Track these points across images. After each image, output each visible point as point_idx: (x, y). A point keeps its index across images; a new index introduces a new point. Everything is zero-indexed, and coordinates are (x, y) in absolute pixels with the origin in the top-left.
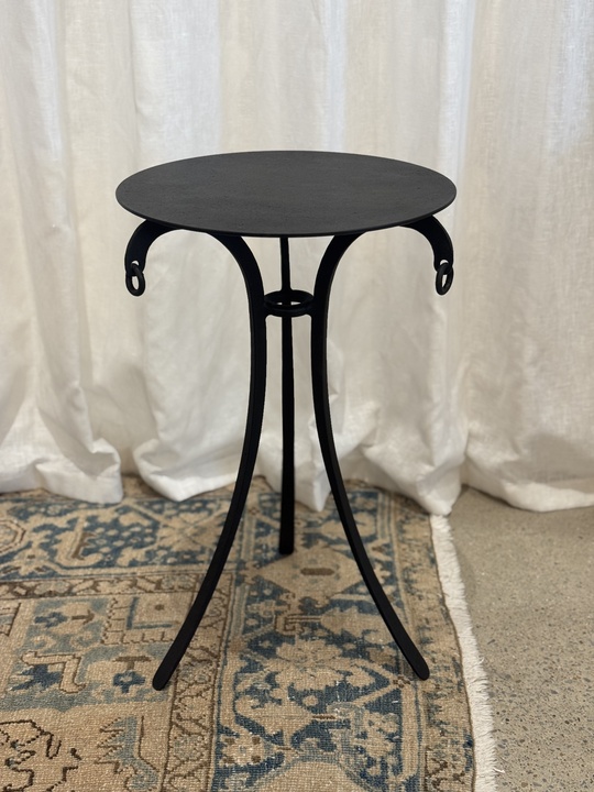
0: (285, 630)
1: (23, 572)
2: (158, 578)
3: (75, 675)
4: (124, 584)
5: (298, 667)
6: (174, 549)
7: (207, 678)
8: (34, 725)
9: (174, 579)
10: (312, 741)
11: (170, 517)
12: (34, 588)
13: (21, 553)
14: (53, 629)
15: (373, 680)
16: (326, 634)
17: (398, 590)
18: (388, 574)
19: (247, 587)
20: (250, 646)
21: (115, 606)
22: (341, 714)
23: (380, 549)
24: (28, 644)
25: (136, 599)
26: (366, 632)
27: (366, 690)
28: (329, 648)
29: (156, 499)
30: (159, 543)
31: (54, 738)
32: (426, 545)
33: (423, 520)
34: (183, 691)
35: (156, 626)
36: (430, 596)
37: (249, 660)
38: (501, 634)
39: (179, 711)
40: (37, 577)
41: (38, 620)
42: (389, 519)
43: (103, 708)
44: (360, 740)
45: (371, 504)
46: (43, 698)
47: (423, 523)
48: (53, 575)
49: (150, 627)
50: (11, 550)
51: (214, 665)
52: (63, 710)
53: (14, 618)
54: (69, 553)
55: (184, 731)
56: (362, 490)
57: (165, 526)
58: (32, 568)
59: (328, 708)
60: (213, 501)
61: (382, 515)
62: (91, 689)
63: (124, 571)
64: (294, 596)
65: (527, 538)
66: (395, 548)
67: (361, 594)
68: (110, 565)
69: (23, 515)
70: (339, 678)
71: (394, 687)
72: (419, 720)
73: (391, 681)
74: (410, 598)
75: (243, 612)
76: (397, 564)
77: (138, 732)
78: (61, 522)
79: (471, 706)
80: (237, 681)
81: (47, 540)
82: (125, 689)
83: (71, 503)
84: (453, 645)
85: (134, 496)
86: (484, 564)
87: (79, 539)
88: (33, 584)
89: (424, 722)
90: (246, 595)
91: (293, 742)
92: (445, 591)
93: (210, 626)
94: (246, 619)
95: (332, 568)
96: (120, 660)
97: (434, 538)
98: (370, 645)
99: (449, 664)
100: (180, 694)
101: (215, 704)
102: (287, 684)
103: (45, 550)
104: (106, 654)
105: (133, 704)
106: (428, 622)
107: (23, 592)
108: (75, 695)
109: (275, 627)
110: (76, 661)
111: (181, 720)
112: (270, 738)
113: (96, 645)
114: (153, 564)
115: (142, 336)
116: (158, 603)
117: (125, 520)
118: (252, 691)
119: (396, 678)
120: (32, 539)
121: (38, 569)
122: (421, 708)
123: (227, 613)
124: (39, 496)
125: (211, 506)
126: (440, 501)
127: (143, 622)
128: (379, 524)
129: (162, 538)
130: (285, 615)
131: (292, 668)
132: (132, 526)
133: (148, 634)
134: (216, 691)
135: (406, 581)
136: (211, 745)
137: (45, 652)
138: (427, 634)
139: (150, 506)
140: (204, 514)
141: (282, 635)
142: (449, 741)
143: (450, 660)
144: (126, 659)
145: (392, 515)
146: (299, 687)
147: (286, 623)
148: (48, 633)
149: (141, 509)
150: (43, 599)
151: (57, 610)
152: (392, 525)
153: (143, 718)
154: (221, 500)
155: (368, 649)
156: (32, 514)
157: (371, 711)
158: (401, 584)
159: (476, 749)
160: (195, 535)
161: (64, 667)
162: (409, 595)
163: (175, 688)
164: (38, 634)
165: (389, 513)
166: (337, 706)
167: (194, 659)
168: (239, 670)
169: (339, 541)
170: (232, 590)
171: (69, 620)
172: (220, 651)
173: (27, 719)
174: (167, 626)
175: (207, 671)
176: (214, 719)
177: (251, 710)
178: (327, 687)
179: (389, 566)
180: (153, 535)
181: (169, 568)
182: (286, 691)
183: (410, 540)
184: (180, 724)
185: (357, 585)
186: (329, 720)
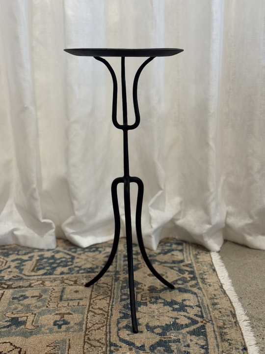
0: (142, 300)
1: (6, 278)
2: (75, 279)
3: (33, 321)
4: (58, 282)
5: (149, 316)
6: (83, 267)
7: (103, 322)
8: (11, 344)
9: (83, 280)
10: (161, 349)
11: (80, 254)
12: (12, 285)
13: (5, 270)
14: (21, 302)
15: (190, 321)
16: (163, 301)
17: (198, 282)
18: (192, 276)
19: (121, 282)
20: (124, 307)
21: (54, 291)
22: (175, 336)
23: (187, 266)
24: (8, 308)
25: (64, 288)
26: (184, 300)
27: (187, 326)
28: (166, 307)
29: (73, 247)
30: (75, 265)
31: (22, 350)
32: (210, 264)
33: (207, 253)
34: (90, 328)
36: (215, 284)
37: (123, 313)
38: (254, 301)
39: (88, 336)
40: (13, 280)
41: (14, 298)
42: (190, 254)
43: (48, 336)
44: (186, 348)
45: (180, 247)
46: (16, 332)
47: (207, 255)
48: (21, 279)
49: (71, 300)
50: (0, 269)
51: (106, 316)
52: (27, 337)
53: (1, 298)
54: (30, 270)
55: (91, 345)
56: (175, 242)
57: (78, 258)
58: (11, 276)
59: (168, 334)
60: (102, 247)
61: (186, 252)
62: (42, 328)
63: (58, 276)
64: (145, 285)
65: (260, 261)
66: (194, 265)
67: (179, 284)
68: (50, 274)
69: (7, 255)
70: (172, 321)
71: (202, 324)
72: (216, 339)
73: (199, 321)
75: (119, 293)
76: (196, 272)
77: (67, 347)
78: (26, 257)
79: (243, 332)
80: (118, 323)
81: (18, 265)
82: (60, 327)
83: (30, 250)
84: (230, 305)
85: (62, 246)
86: (240, 272)
87: (34, 264)
88: (11, 283)
89: (219, 340)
90: (120, 285)
91: (150, 350)
92: (222, 283)
93: (102, 299)
94: (121, 296)
95: (164, 274)
96: (57, 314)
97: (213, 261)
98: (187, 306)
100: (89, 329)
101: (108, 333)
102: (145, 323)
103: (17, 269)
104: (49, 312)
105: (64, 334)
106: (215, 296)
107: (6, 286)
108: (33, 330)
110: (33, 315)
111: (90, 340)
112: (138, 348)
113: (44, 308)
114: (72, 274)
115: (67, 162)
116: (75, 290)
117: (57, 256)
118: (126, 327)
119: (202, 320)
120: (11, 264)
121: (14, 277)
122: (217, 334)
123: (111, 294)
124: (14, 247)
125: (100, 249)
126: (214, 244)
127: (68, 298)
128: (185, 256)
129: (76, 263)
130: (142, 293)
131: (147, 316)
132: (61, 258)
133: (71, 303)
134: (108, 327)
135: (201, 279)
136: (107, 352)
137: (17, 312)
138: (216, 301)
139: (70, 250)
140: (97, 253)
141: (140, 302)
142: (234, 348)
143: (229, 312)
144: (60, 314)
145: (191, 252)
146: (151, 325)
147: (142, 297)
148: (18, 304)
149: (66, 251)
150: (16, 289)
151: (24, 294)
152: (192, 256)
153: (69, 340)
154: (105, 247)
155: (185, 308)
156: (11, 254)
157: (191, 335)
158: (199, 281)
159: (249, 351)
160: (93, 261)
161: (27, 318)
162: (204, 284)
163: (86, 326)
164: (14, 304)
165: (189, 250)
166: (172, 333)
167: (95, 313)
168: (119, 318)
169: (166, 262)
170: (113, 284)
171: (29, 298)
172: (109, 310)
173: (7, 341)
174: (81, 299)
175: (102, 318)
176: (108, 339)
177: (127, 336)
178: (166, 324)
179: (192, 272)
180: (72, 262)
181: (80, 275)
182: (145, 327)
183: (201, 262)
184: (89, 342)
185: (177, 281)
186: (169, 339)
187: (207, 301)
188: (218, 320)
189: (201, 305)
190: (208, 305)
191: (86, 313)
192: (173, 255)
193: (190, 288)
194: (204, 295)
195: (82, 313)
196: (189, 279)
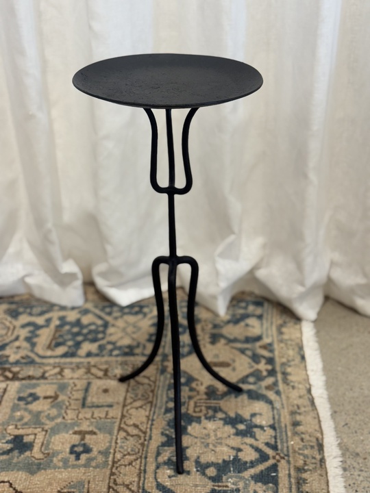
0: (195, 412)
2: (106, 366)
3: (42, 445)
4: (82, 371)
5: (203, 443)
6: (119, 344)
7: (137, 450)
8: (11, 485)
9: (117, 368)
11: (116, 318)
12: (18, 373)
13: (11, 345)
14: (30, 407)
15: (258, 456)
16: (223, 416)
17: (277, 381)
18: (270, 367)
19: (169, 376)
20: (169, 425)
21: (75, 388)
22: (233, 484)
23: (264, 347)
24: (11, 417)
25: (89, 384)
26: (253, 415)
27: (253, 464)
28: (226, 427)
29: (106, 304)
30: (109, 339)
32: (298, 344)
33: (296, 324)
34: (119, 460)
35: (102, 406)
36: (301, 386)
37: (167, 436)
38: (353, 419)
39: (115, 477)
40: (21, 363)
41: (20, 399)
43: (61, 473)
45: (259, 311)
46: (19, 462)
47: (296, 327)
48: (32, 362)
49: (98, 407)
50: (5, 342)
51: (142, 439)
52: (32, 473)
53: (2, 396)
54: (45, 345)
56: (253, 300)
57: (113, 325)
58: (18, 357)
59: (224, 478)
60: (147, 306)
61: (267, 319)
62: (53, 457)
63: (82, 360)
64: (202, 384)
66: (276, 346)
67: (250, 384)
68: (73, 355)
69: (14, 314)
70: (233, 454)
71: (273, 462)
72: (291, 491)
73: (271, 456)
74: (286, 387)
75: (165, 396)
76: (277, 360)
78: (40, 321)
79: (330, 479)
80: (158, 454)
81: (30, 335)
82: (78, 458)
83: (48, 306)
84: (317, 427)
85: (93, 301)
86: (340, 360)
87: (52, 333)
88: (18, 369)
92: (311, 383)
93: (141, 407)
94: (167, 402)
95: (230, 362)
96: (75, 433)
97: (303, 339)
98: (256, 426)
99: (314, 443)
100: (117, 462)
101: (142, 472)
102: (195, 456)
103: (28, 342)
104: (65, 427)
105: (83, 470)
107: (10, 375)
108: (42, 461)
109: (188, 409)
110: (44, 433)
113: (59, 420)
114: (103, 356)
115: (96, 193)
116: (104, 387)
117: (86, 320)
118: (169, 462)
120: (20, 333)
121: (23, 358)
122: (293, 481)
123: (153, 397)
124: (27, 299)
126: (308, 310)
127: (93, 403)
128: (265, 326)
129: (111, 335)
131: (199, 444)
132: (90, 324)
133: (96, 412)
134: (143, 461)
135: (283, 373)
137: (23, 425)
138: (298, 418)
139: (103, 309)
140: (140, 316)
141: (192, 416)
143: (314, 440)
144: (80, 433)
145: (274, 320)
146: (203, 460)
147: (195, 406)
148: (26, 410)
149: (97, 312)
150: (24, 382)
151: (33, 391)
152: (274, 329)
153: (89, 482)
155: (255, 430)
156: (21, 313)
157: (256, 481)
158: (280, 376)
160: (134, 333)
161: (35, 438)
162: (285, 385)
163: (114, 458)
164: (19, 410)
165: (272, 317)
166: (231, 477)
167: (128, 434)
168: (160, 444)
169: (235, 340)
170: (158, 378)
171: (41, 399)
172: (147, 428)
173: (6, 480)
174: (110, 406)
175: (137, 445)
176: (141, 485)
177: (167, 479)
178: (224, 461)
179: (270, 361)
180: (104, 332)
181: (113, 359)
182: (194, 464)
183: (286, 340)
184: (115, 488)
185: (247, 376)
186: (225, 488)
187: (286, 419)
188: (297, 455)
189: (276, 425)
190: (286, 426)
191: (116, 432)
192: (247, 325)
193: (264, 392)
194: (282, 404)
195: (110, 433)
196: (265, 373)
